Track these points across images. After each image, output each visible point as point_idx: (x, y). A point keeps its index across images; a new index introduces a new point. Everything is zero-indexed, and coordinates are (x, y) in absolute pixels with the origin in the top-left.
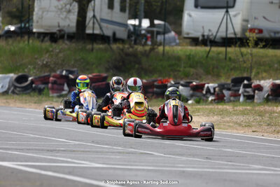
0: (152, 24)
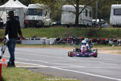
0: (100, 21)
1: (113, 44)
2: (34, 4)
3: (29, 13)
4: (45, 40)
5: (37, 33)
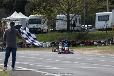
0: (88, 26)
1: (98, 44)
2: (33, 15)
3: (30, 22)
4: (42, 44)
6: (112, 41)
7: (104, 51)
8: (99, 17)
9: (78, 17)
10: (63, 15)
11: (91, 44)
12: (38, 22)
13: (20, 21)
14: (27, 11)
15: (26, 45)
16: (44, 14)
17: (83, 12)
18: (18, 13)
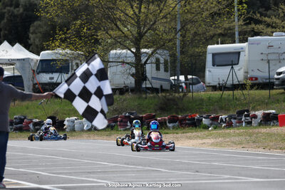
0: (186, 79)
1: (211, 124)
2: (49, 50)
3: (42, 68)
4: (73, 122)
5: (57, 108)
6: (246, 116)
7: (228, 142)
8: (214, 55)
9: (163, 55)
10: (124, 51)
11: (195, 124)
12: (61, 68)
13: (18, 64)
14: (34, 40)
15: (31, 126)
16: (76, 49)
17: (175, 44)
18: (13, 46)
